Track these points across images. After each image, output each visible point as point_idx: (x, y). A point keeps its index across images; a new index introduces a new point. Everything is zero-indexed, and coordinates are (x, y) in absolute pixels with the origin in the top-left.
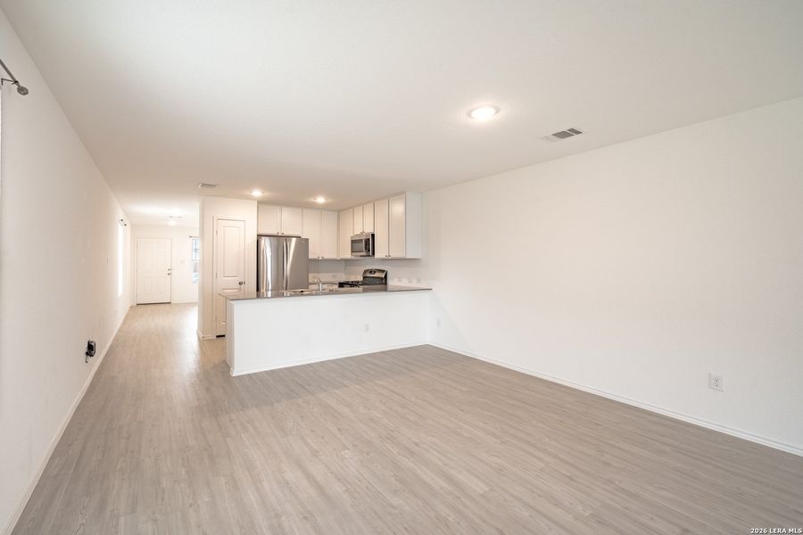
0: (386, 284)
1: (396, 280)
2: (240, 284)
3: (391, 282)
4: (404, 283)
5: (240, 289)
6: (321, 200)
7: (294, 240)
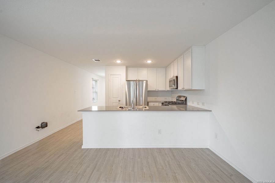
0: (186, 104)
1: (191, 102)
2: (119, 101)
3: (189, 103)
4: (195, 105)
5: (119, 103)
6: (149, 62)
7: (145, 82)
